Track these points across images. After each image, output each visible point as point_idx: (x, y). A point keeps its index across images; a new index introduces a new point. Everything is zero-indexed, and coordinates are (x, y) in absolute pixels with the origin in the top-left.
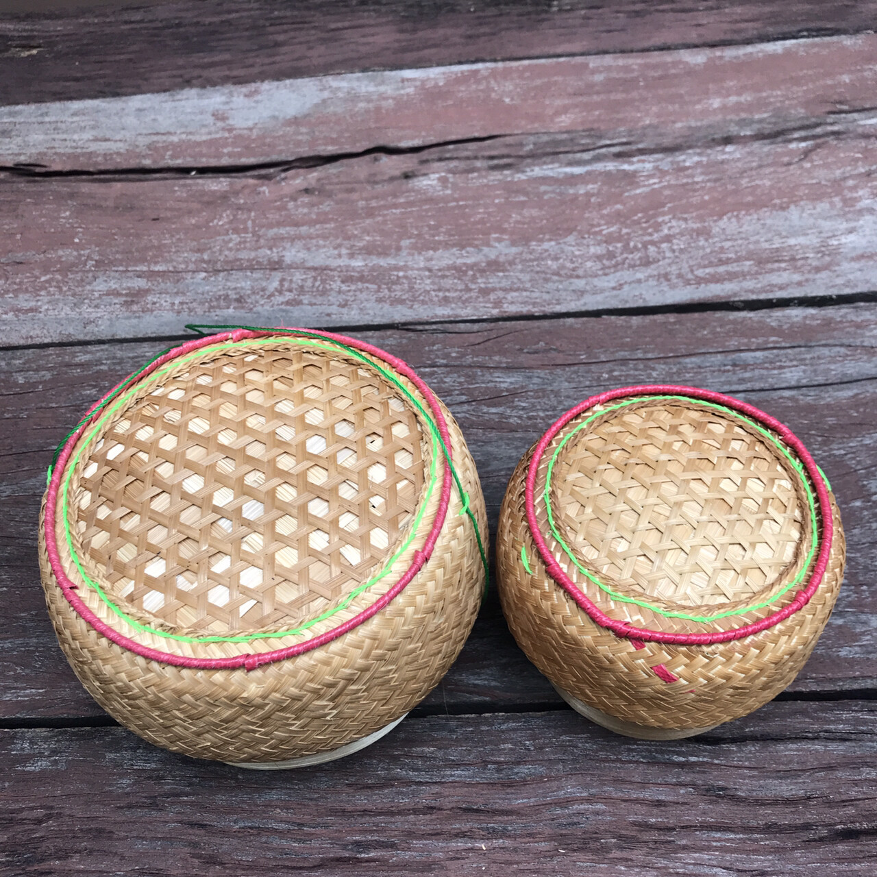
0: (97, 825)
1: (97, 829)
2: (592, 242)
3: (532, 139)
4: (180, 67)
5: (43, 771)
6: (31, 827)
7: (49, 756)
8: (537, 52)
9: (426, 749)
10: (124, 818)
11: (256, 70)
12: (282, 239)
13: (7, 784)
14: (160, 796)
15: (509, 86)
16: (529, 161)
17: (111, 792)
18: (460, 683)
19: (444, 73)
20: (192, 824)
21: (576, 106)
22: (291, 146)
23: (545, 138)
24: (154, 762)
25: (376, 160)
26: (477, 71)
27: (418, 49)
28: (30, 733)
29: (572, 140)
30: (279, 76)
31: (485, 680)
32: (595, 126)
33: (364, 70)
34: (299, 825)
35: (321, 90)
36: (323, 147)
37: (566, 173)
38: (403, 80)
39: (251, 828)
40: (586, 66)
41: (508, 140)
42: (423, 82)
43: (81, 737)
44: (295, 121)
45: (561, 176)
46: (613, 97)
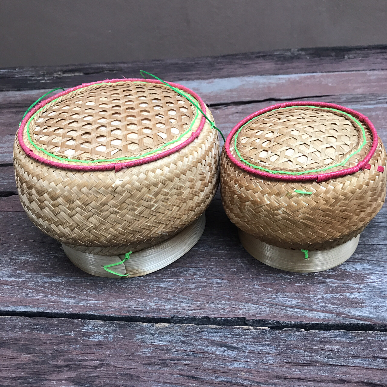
0: (130, 373)
1: (130, 374)
2: (384, 131)
3: (345, 96)
4: (178, 75)
5: (100, 341)
6: (91, 370)
7: (103, 334)
8: (341, 70)
9: (334, 347)
10: (146, 370)
11: (212, 76)
12: (227, 127)
13: (78, 346)
14: (169, 360)
15: (330, 80)
16: (345, 103)
17: (139, 355)
18: (349, 314)
19: (298, 76)
20: (189, 377)
21: (364, 86)
22: (229, 98)
23: (351, 96)
24: (165, 341)
25: (269, 103)
26: (314, 76)
27: (285, 69)
28: (93, 322)
29: (365, 97)
30: (222, 77)
31: (365, 313)
32: (376, 92)
33: (261, 75)
34: (257, 382)
35: (242, 81)
36: (245, 98)
37: (364, 108)
38: (280, 78)
39: (226, 382)
40: (366, 74)
41: (333, 97)
42: (289, 79)
43: (122, 326)
44: (231, 91)
45: (362, 109)
46: (381, 84)
